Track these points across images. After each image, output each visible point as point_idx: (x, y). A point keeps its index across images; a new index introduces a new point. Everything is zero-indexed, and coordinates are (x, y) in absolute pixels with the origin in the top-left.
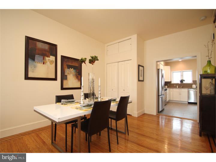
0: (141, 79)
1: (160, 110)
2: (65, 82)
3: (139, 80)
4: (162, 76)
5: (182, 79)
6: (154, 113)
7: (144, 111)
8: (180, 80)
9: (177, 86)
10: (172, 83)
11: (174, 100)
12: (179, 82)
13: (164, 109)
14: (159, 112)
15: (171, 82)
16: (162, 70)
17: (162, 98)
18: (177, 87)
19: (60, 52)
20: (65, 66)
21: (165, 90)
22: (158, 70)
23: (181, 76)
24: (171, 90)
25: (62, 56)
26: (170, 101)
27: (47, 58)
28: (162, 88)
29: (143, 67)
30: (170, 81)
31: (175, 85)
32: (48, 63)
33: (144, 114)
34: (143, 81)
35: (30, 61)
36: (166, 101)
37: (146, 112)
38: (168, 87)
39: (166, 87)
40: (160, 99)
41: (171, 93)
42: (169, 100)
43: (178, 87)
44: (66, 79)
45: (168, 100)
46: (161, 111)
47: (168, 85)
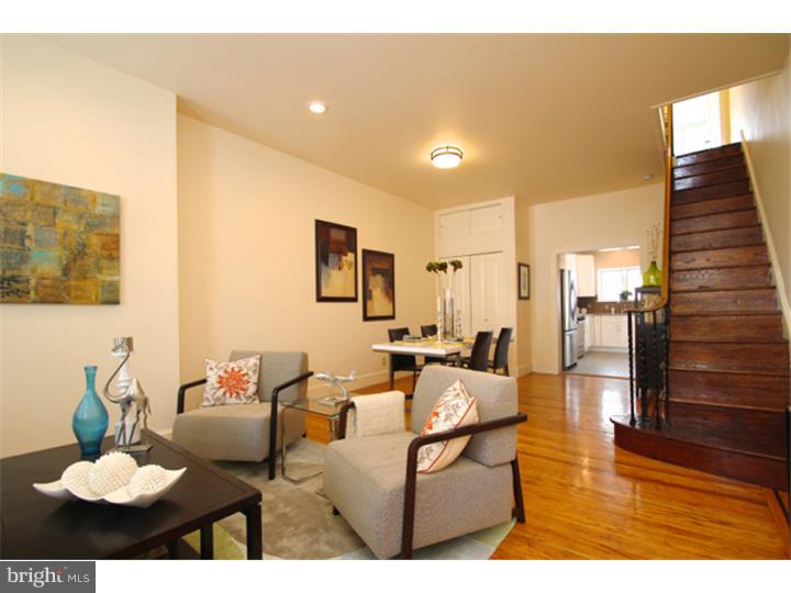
0: (524, 294)
1: (568, 364)
2: (369, 303)
3: (520, 298)
4: (572, 287)
5: (625, 290)
6: (555, 369)
7: (531, 366)
8: (621, 292)
9: (613, 310)
10: (600, 300)
11: (605, 344)
12: (618, 299)
13: (575, 364)
14: (566, 369)
15: (595, 298)
16: (569, 272)
17: (571, 337)
18: (610, 312)
19: (362, 245)
20: (369, 272)
21: (579, 319)
22: (562, 271)
23: (623, 280)
24: (597, 318)
25: (364, 251)
26: (595, 350)
27: (344, 258)
28: (572, 314)
29: (528, 266)
30: (593, 295)
31: (607, 307)
32: (346, 267)
33: (531, 374)
34: (528, 298)
35: (323, 267)
36: (582, 346)
37: (535, 369)
38: (588, 312)
39: (584, 310)
40: (567, 338)
41: (597, 327)
42: (592, 347)
43: (616, 312)
44: (371, 298)
45: (587, 344)
46: (570, 368)
47: (589, 306)
